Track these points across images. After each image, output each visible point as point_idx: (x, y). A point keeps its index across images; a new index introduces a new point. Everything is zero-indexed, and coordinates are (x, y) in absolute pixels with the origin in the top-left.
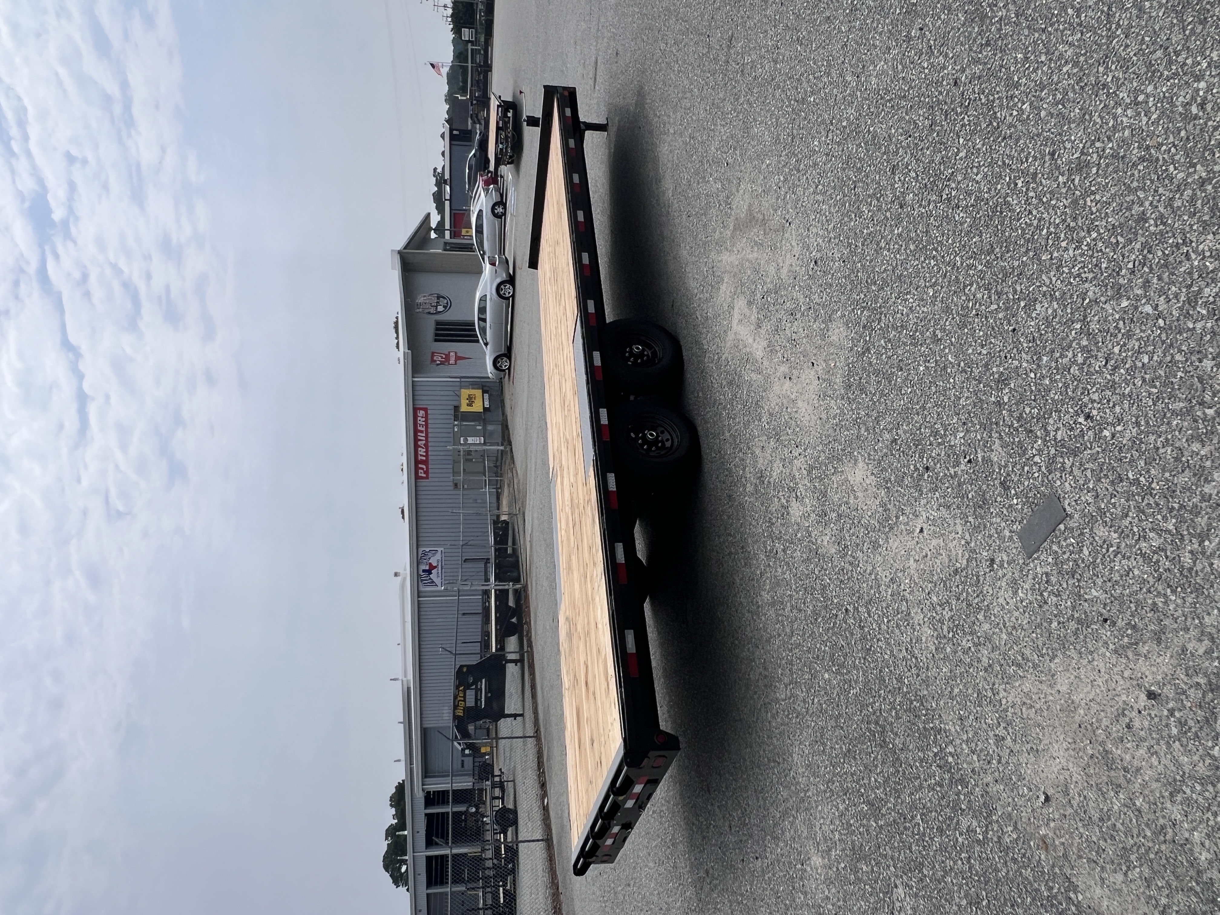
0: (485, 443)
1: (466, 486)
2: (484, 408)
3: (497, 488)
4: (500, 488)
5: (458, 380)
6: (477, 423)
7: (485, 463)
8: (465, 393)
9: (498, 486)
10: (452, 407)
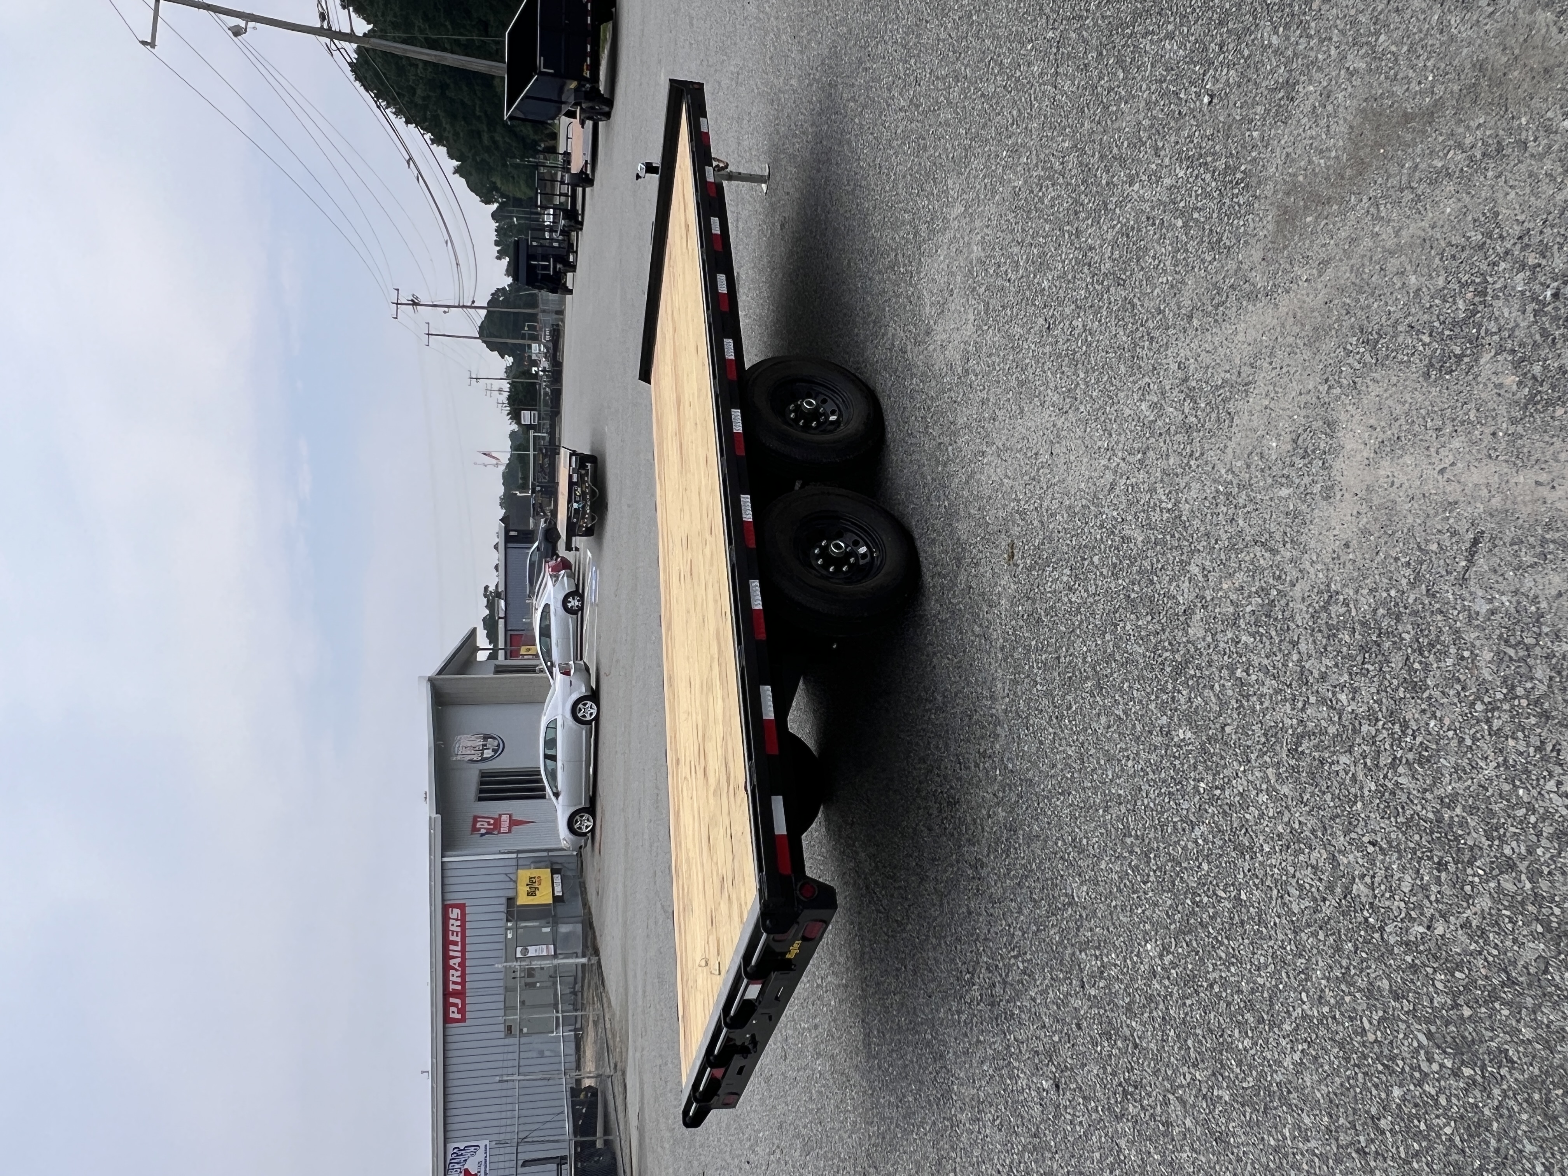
0: (556, 955)
1: (525, 1030)
2: (556, 899)
3: (575, 1030)
4: (581, 1029)
5: (514, 856)
6: (543, 922)
7: (556, 989)
8: (524, 875)
9: (578, 1026)
10: (504, 901)
